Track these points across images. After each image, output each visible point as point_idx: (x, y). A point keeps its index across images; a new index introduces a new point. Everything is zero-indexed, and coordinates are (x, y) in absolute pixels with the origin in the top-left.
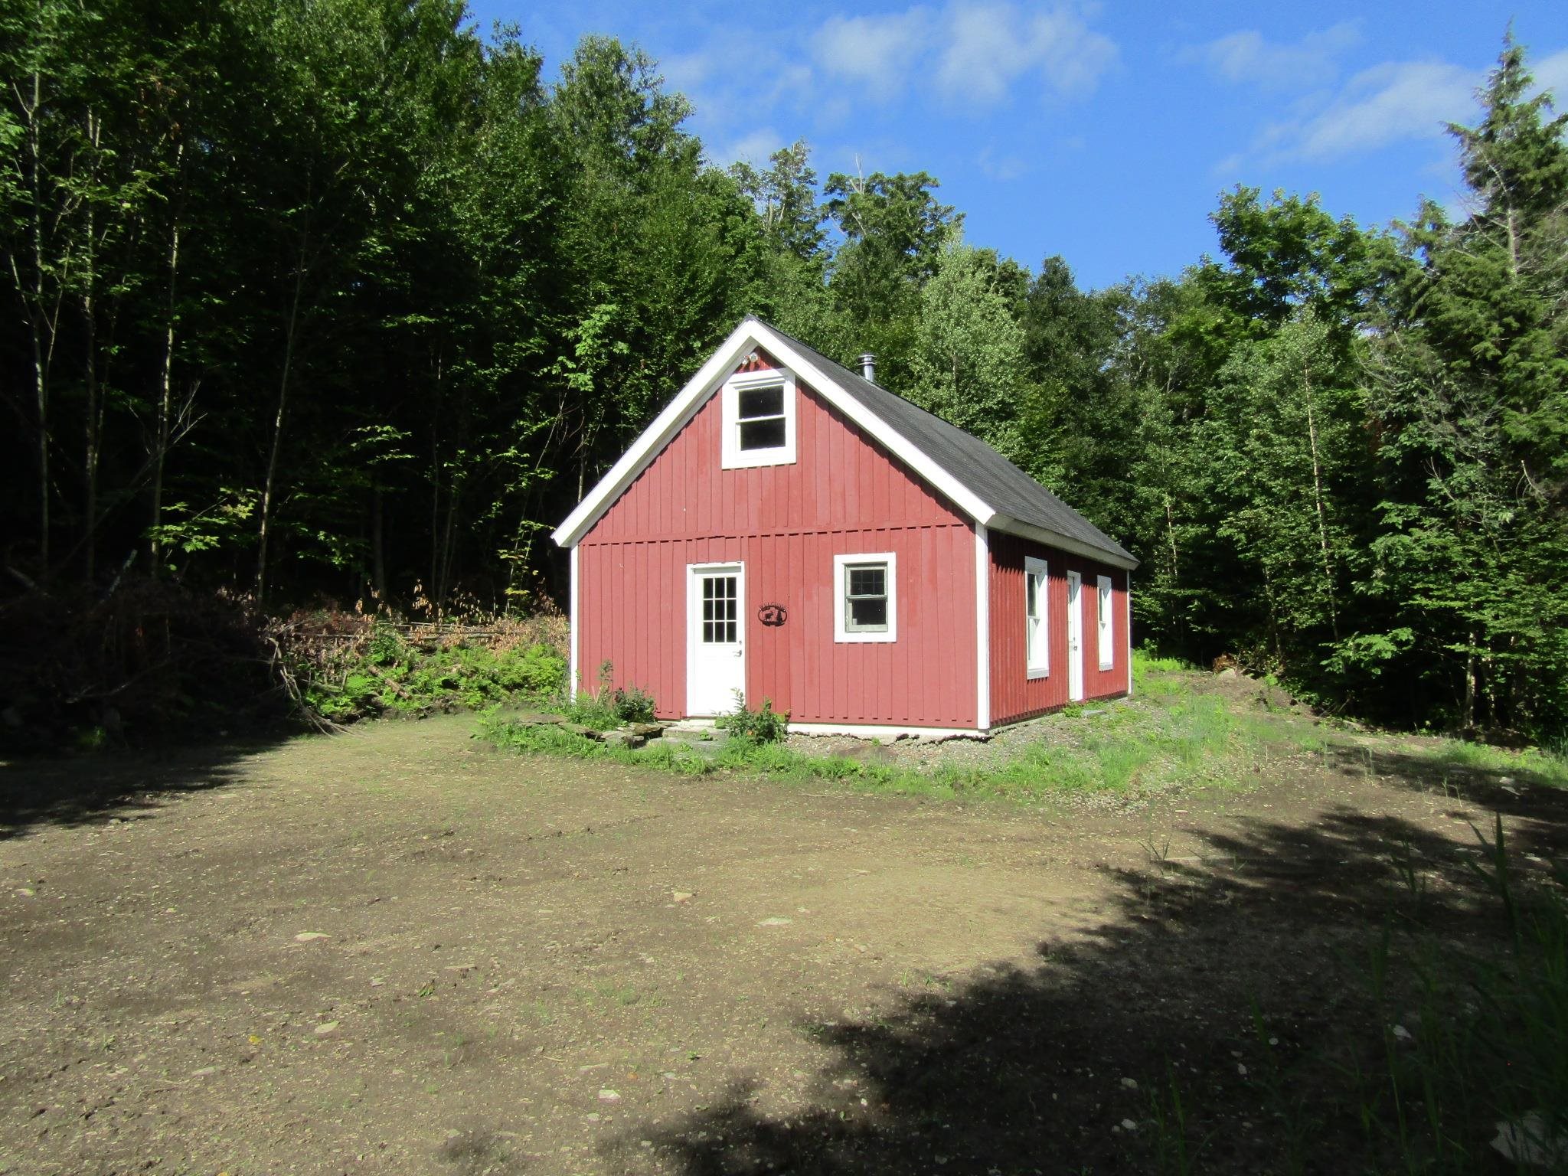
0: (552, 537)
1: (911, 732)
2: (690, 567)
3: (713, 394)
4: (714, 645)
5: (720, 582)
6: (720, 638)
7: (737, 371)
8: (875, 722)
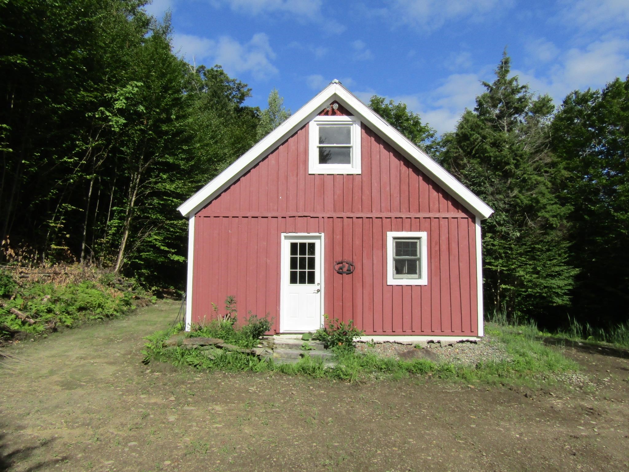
0: (178, 209)
1: (435, 339)
2: (283, 235)
3: (303, 126)
4: (298, 287)
5: (303, 245)
6: (302, 281)
7: (320, 114)
8: (413, 333)
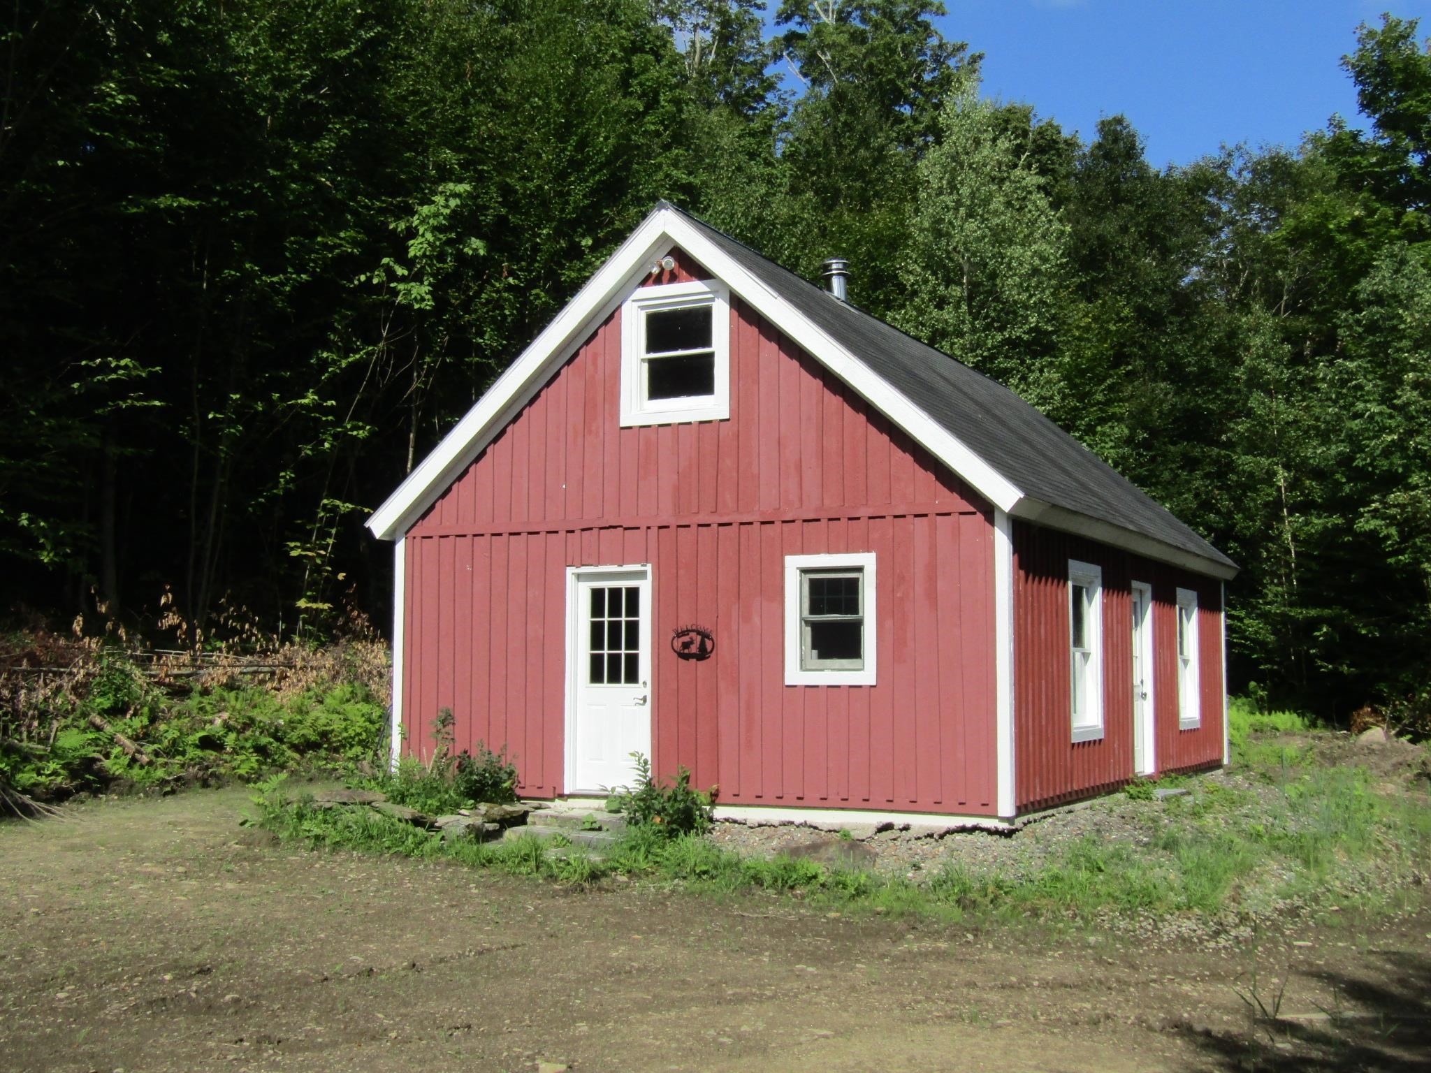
0: (367, 525)
1: (898, 819)
2: (570, 572)
3: (608, 316)
4: (606, 688)
5: (615, 593)
6: (614, 678)
7: (644, 283)
8: (844, 804)
